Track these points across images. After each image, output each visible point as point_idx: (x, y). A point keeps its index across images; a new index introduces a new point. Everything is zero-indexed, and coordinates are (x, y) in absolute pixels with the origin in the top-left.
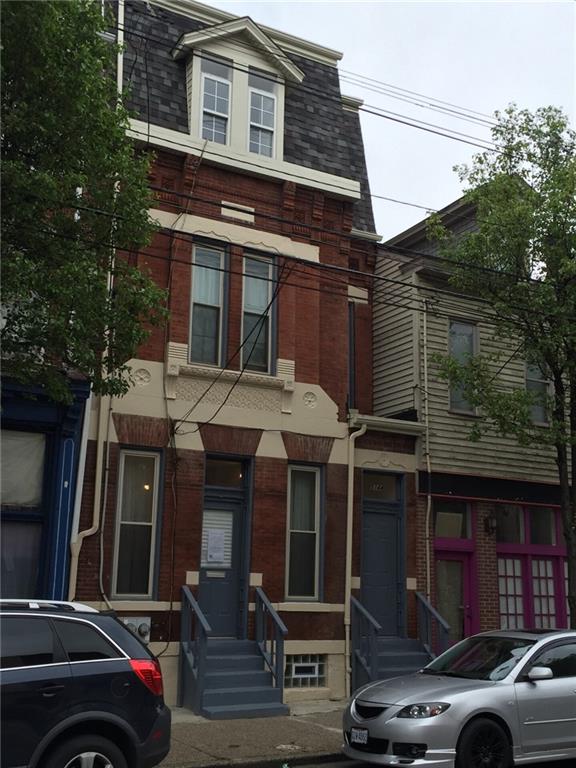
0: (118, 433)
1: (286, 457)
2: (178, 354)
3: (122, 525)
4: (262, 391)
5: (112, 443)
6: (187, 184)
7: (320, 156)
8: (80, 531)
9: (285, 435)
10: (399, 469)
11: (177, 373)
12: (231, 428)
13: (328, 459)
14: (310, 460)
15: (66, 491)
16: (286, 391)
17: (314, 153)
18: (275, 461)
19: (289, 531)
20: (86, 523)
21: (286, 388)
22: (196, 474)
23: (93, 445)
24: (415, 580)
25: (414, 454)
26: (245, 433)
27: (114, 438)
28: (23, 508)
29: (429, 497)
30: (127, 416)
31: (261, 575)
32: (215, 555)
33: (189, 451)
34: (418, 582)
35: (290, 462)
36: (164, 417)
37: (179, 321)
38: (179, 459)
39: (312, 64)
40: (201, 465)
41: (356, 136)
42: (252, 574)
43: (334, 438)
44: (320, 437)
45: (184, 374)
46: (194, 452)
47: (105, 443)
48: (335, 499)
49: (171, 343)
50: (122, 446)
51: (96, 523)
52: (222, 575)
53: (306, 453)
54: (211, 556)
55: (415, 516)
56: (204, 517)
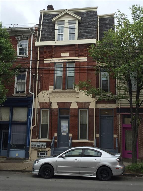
0: (40, 106)
1: (78, 107)
2: (51, 88)
3: (42, 124)
4: (72, 93)
5: (39, 108)
6: (52, 52)
7: (88, 35)
8: (32, 126)
9: (77, 103)
10: (112, 108)
11: (51, 92)
12: (64, 103)
13: (89, 107)
14: (84, 108)
15: (30, 118)
16: (77, 93)
17: (87, 35)
18: (75, 109)
19: (80, 124)
20: (33, 124)
21: (77, 92)
22: (56, 113)
23: (34, 109)
24: (116, 135)
25: (116, 103)
26: (68, 103)
27: (39, 107)
28: (24, 122)
29: (119, 114)
30: (42, 102)
31: (72, 134)
32: (64, 130)
33: (55, 108)
34: (117, 136)
35: (79, 109)
36: (49, 102)
37: (52, 81)
38: (53, 110)
39: (90, 12)
40: (57, 111)
41: (113, 23)
42: (70, 134)
43: (90, 102)
44: (86, 102)
45: (53, 92)
46: (56, 108)
47: (37, 108)
48: (91, 116)
49: (50, 86)
50: (41, 109)
51: (35, 124)
52: (66, 134)
53: (83, 106)
54: (63, 130)
55: (116, 119)
56: (61, 122)
